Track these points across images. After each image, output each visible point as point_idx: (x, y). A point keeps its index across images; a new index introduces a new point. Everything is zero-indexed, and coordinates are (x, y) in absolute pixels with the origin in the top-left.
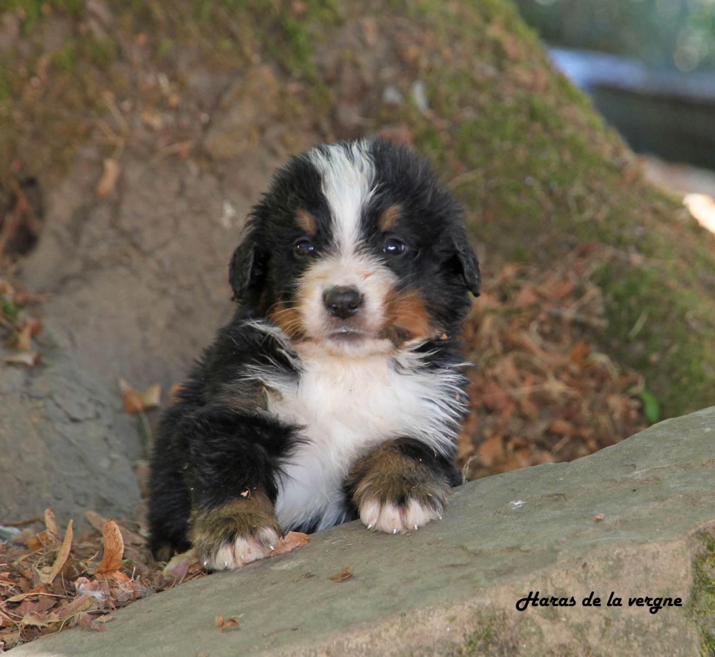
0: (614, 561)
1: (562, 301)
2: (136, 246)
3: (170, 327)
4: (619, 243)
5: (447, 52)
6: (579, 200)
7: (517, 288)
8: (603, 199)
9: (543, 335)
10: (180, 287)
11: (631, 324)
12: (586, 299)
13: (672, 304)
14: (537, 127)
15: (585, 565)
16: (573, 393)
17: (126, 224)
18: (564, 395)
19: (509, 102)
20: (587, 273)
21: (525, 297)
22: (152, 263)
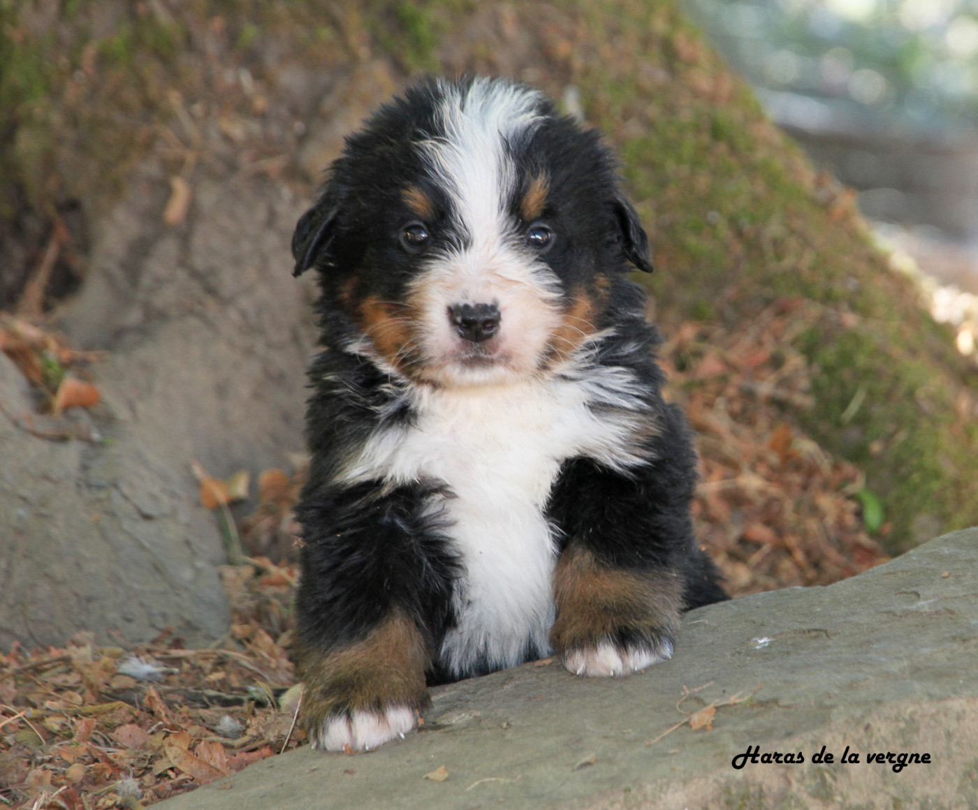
0: (906, 722)
1: (756, 371)
2: (211, 291)
3: (256, 396)
4: (828, 298)
5: (606, 50)
6: (776, 243)
7: (699, 355)
8: (806, 243)
9: (734, 416)
10: (270, 345)
11: (844, 403)
12: (787, 369)
13: (897, 378)
14: (722, 148)
15: (867, 728)
16: (774, 490)
17: (199, 262)
18: (762, 492)
19: (686, 116)
20: (788, 337)
21: (709, 366)
22: (233, 314)
